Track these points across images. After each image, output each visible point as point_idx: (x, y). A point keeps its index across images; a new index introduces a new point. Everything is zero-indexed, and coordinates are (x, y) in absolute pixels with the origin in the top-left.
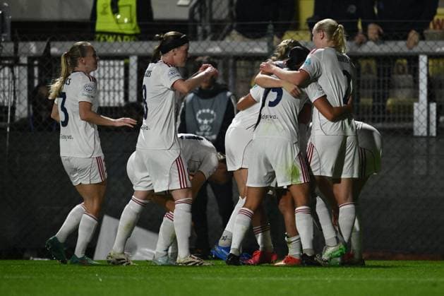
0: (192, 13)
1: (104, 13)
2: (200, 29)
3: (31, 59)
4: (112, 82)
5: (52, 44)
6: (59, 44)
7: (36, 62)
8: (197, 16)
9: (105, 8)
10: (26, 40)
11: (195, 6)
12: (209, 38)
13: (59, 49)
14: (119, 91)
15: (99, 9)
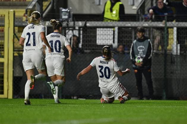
0: (138, 12)
1: (107, 11)
2: (140, 18)
3: (80, 27)
4: (109, 36)
5: (87, 22)
6: (90, 22)
7: (81, 29)
8: (139, 13)
9: (108, 10)
10: (78, 21)
11: (139, 9)
12: (144, 21)
13: (90, 24)
14: (111, 39)
15: (106, 10)
